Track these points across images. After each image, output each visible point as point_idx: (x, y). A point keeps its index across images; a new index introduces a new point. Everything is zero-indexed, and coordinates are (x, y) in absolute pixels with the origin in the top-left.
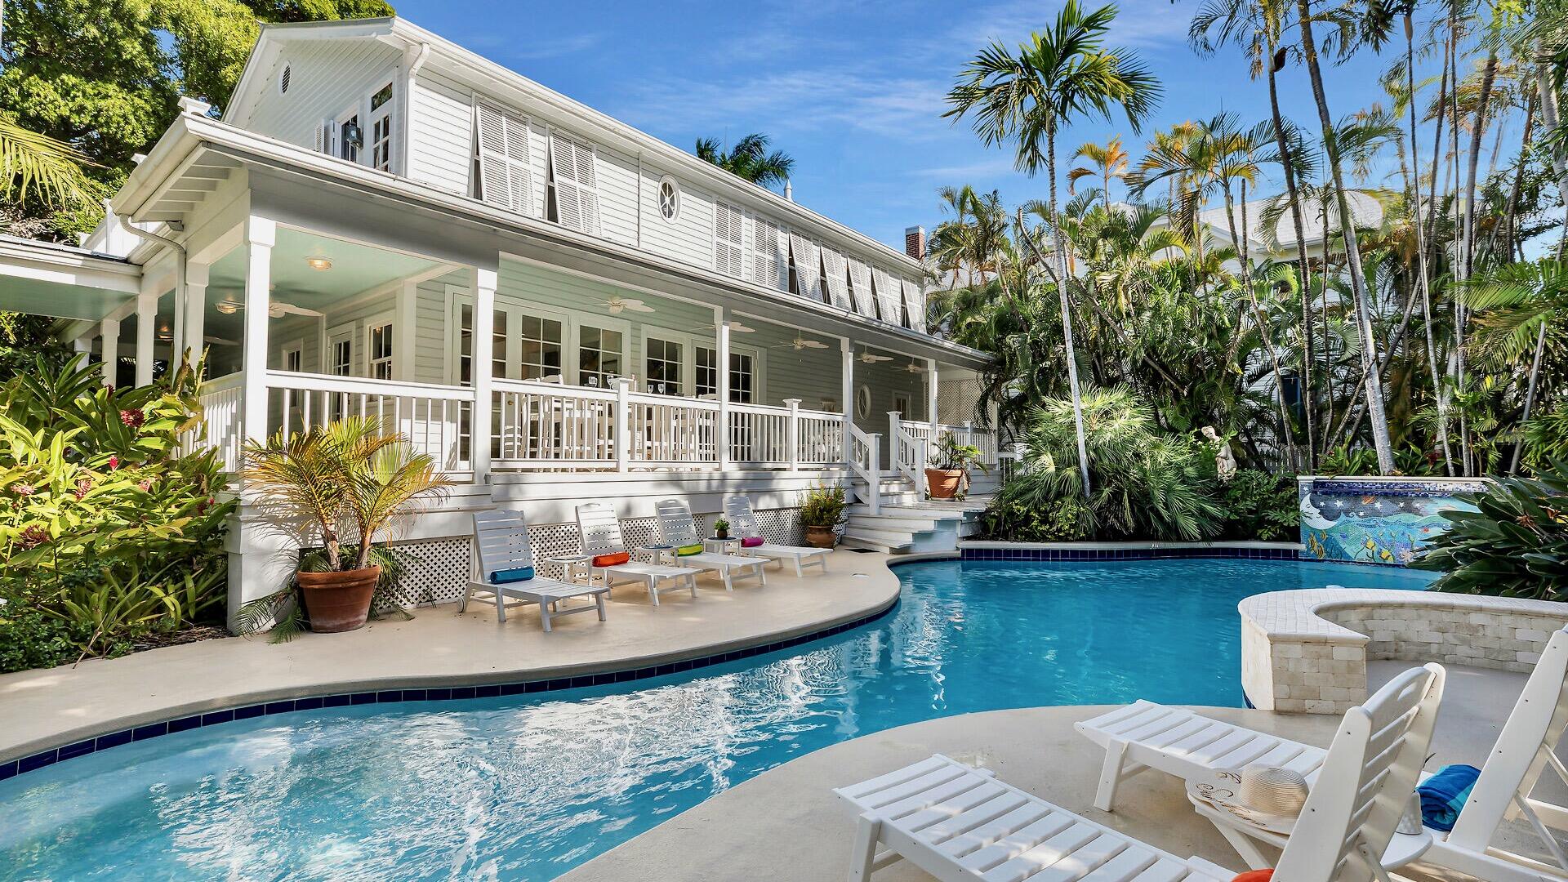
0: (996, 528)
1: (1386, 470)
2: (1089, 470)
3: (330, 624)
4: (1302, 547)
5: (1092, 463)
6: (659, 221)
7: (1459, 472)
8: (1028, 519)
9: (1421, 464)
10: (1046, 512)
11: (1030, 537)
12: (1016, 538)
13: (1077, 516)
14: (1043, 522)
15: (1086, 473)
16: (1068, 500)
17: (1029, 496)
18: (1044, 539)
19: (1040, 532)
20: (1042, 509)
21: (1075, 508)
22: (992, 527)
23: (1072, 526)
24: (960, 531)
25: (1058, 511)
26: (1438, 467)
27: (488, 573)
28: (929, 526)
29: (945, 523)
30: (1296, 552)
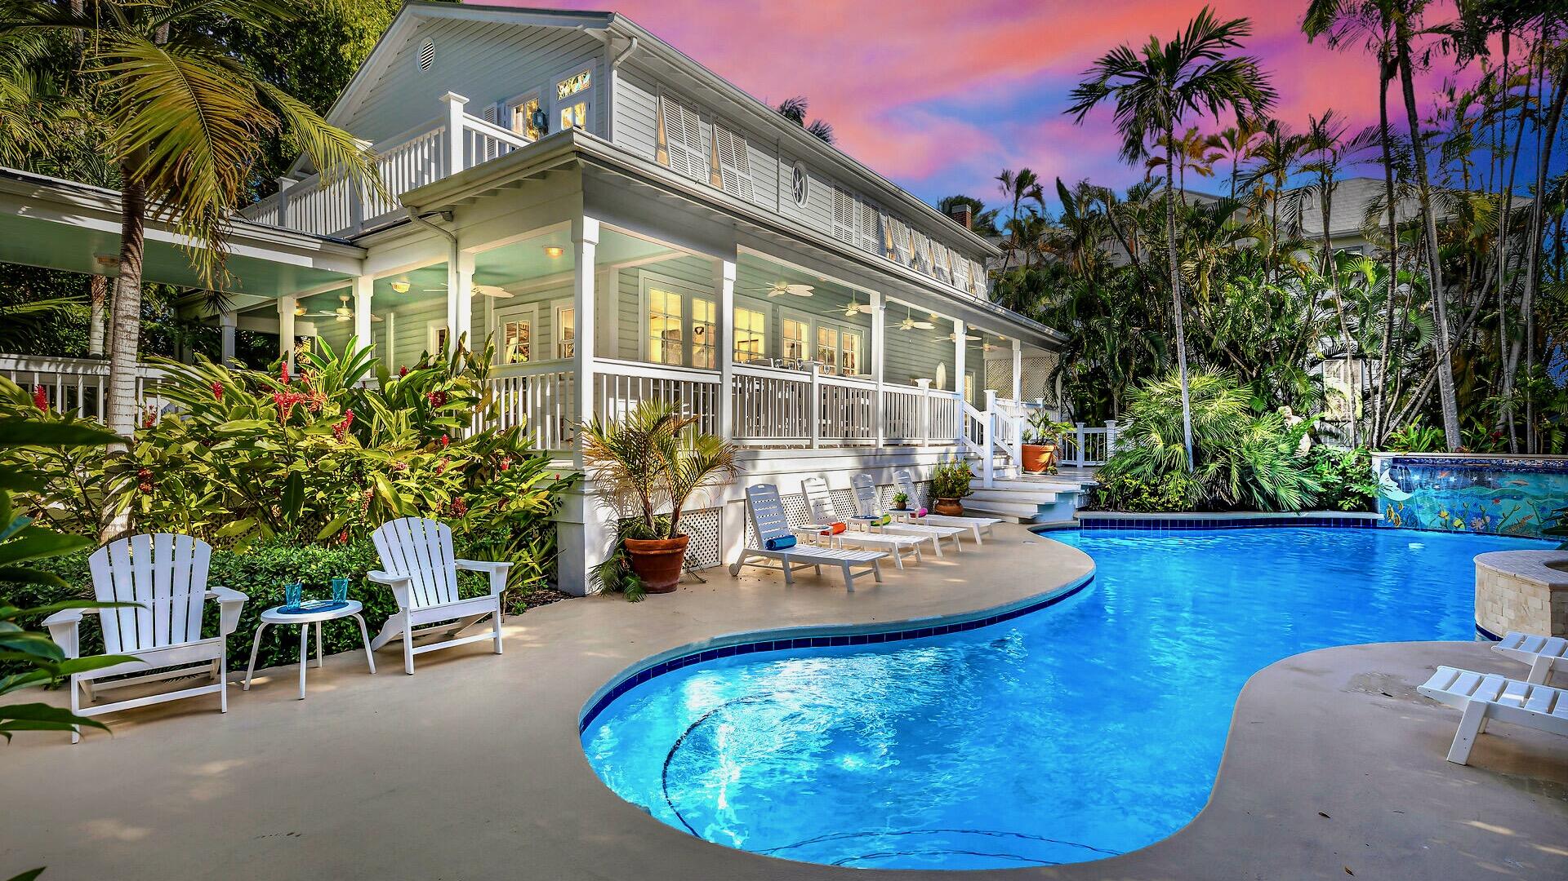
0: (1107, 499)
1: (1454, 447)
2: (1194, 448)
3: (659, 586)
4: (1380, 517)
5: (1196, 440)
6: (792, 205)
7: (1523, 449)
8: (1138, 492)
9: (1484, 442)
10: (1156, 485)
11: (1141, 507)
12: (1127, 508)
13: (1187, 489)
14: (1151, 495)
15: (1190, 450)
16: (1177, 474)
17: (1139, 470)
18: (1154, 510)
19: (1150, 503)
20: (1152, 482)
21: (1184, 482)
22: (1103, 499)
23: (1181, 498)
24: (1076, 502)
25: (1167, 484)
26: (1500, 445)
27: (765, 541)
28: (1051, 498)
29: (1065, 495)
30: (1375, 521)
